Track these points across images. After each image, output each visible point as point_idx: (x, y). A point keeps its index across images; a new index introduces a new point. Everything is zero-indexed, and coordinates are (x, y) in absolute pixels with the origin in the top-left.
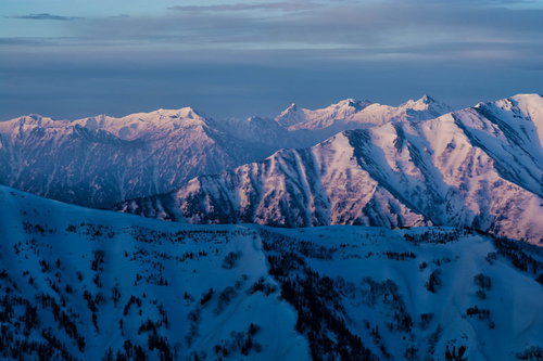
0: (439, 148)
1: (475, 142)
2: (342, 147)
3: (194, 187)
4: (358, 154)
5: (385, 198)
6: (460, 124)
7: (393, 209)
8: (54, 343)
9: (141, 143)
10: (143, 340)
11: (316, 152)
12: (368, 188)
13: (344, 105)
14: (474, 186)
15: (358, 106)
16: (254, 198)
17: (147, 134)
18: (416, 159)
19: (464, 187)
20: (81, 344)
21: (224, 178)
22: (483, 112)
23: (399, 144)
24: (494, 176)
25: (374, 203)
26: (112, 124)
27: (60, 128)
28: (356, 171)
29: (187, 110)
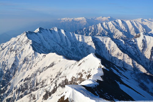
0: (110, 25)
1: (113, 24)
2: (100, 25)
3: (85, 28)
4: (101, 25)
5: (104, 30)
6: (112, 23)
7: (105, 31)
8: (75, 45)
9: (79, 22)
10: (82, 45)
11: (97, 25)
12: (102, 29)
13: (101, 17)
14: (113, 29)
15: (103, 17)
16: (91, 30)
17: (79, 20)
18: (107, 26)
19: (112, 29)
20: (77, 46)
21: (88, 28)
22: (114, 21)
23: (106, 25)
24: (115, 28)
25: (103, 31)
26: (76, 19)
27: (71, 19)
28: (101, 27)
29: (84, 18)
